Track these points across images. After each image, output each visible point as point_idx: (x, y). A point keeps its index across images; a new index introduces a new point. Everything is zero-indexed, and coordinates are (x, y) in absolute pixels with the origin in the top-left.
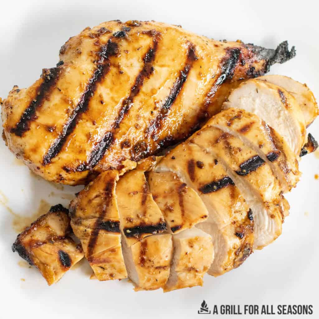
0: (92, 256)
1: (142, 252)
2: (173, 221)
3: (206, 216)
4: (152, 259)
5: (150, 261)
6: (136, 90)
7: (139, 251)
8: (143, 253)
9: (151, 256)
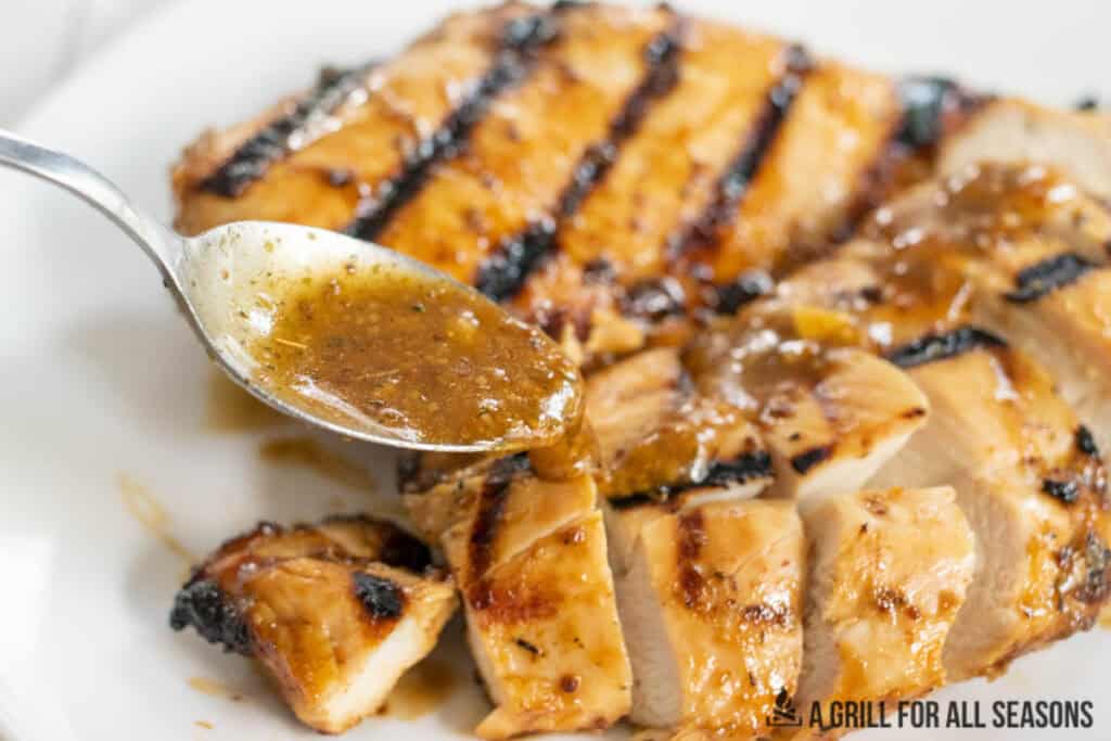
0: (489, 574)
1: (687, 547)
2: (796, 437)
3: (919, 412)
4: (729, 569)
5: (719, 577)
6: (625, 126)
7: (673, 544)
8: (689, 549)
9: (722, 559)
